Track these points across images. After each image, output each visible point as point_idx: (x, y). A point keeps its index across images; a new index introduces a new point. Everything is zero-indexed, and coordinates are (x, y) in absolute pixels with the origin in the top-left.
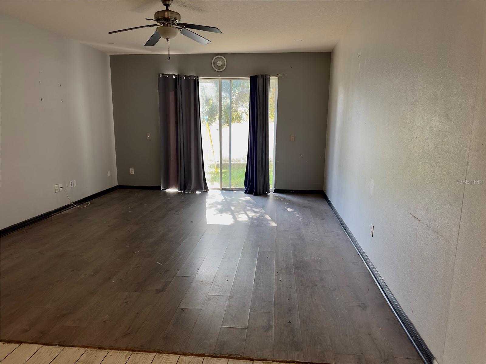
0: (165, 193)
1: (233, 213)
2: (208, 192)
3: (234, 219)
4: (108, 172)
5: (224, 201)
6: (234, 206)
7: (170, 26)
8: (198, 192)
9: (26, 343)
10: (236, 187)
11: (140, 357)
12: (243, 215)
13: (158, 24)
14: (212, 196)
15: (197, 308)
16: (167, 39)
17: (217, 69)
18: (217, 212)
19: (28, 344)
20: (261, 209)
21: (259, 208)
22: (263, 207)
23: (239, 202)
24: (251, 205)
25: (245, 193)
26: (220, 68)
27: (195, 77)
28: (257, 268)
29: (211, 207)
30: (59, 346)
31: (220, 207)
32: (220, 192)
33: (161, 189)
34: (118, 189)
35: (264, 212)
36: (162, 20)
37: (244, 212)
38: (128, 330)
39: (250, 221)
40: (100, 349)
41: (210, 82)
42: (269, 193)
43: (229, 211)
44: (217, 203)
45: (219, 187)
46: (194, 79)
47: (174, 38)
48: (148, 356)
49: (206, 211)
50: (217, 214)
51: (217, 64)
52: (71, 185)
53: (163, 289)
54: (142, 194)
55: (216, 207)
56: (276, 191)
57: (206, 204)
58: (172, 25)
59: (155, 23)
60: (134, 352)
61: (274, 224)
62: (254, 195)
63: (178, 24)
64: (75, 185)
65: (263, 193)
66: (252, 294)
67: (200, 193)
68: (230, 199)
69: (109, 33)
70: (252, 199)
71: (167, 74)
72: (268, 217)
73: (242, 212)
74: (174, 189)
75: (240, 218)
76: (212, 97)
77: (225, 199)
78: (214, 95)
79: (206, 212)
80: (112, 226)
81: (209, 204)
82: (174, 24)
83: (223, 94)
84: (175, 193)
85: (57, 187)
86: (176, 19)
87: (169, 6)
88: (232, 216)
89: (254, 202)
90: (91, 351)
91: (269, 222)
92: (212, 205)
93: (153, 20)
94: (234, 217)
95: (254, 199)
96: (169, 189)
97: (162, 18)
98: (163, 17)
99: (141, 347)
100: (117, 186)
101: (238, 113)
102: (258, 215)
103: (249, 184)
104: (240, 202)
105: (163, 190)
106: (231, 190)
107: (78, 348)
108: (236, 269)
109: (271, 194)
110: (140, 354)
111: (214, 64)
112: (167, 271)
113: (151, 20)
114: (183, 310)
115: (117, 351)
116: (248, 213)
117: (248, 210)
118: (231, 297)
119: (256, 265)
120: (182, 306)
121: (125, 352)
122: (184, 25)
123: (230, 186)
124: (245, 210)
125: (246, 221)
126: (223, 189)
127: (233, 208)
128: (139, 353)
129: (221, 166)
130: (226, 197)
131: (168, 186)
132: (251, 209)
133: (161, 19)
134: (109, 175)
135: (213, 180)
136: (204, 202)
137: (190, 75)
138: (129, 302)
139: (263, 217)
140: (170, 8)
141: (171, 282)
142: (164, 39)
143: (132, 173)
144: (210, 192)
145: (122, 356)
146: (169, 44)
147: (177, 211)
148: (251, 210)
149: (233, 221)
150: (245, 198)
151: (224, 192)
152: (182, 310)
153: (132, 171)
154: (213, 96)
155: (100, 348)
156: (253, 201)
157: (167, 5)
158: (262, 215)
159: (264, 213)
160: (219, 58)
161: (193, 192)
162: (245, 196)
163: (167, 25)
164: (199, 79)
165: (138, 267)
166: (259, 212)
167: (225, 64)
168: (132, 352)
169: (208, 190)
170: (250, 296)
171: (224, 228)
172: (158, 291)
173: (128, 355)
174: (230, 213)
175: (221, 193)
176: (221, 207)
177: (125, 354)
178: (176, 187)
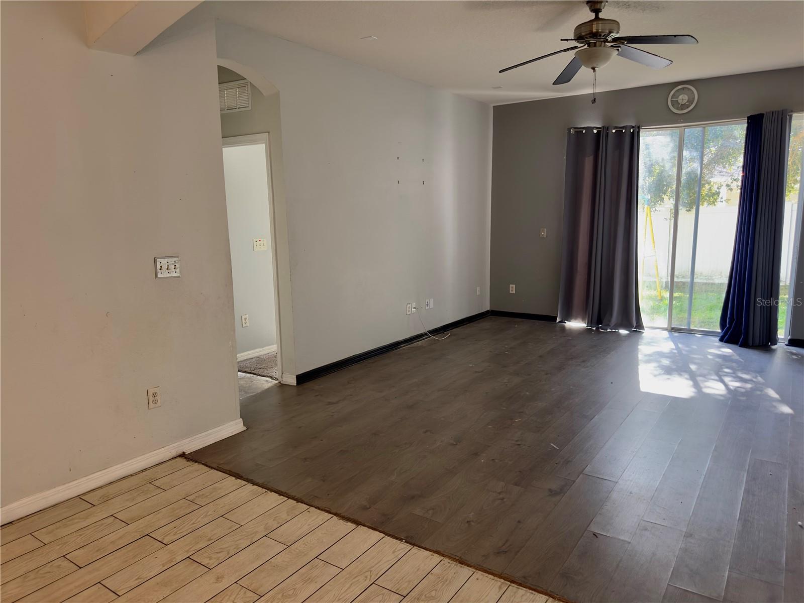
0: (564, 328)
1: (693, 377)
2: (643, 333)
3: (695, 388)
4: (478, 288)
5: (675, 351)
6: (695, 363)
7: (601, 46)
8: (623, 332)
9: (364, 525)
10: (701, 327)
11: (523, 595)
12: (716, 382)
13: (579, 45)
14: (650, 340)
15: (622, 538)
16: (594, 69)
17: (677, 109)
18: (660, 371)
19: (367, 528)
20: (757, 376)
21: (751, 373)
22: (761, 372)
23: (707, 357)
24: (734, 365)
25: (721, 340)
26: (683, 107)
27: (633, 127)
28: (747, 491)
29: (648, 362)
30: (405, 542)
31: (666, 362)
32: (666, 334)
33: (557, 321)
34: (490, 315)
35: (764, 381)
36: (587, 38)
37: (716, 378)
38: (504, 544)
39: (730, 396)
40: (462, 564)
41: (661, 135)
42: (776, 344)
43: (685, 371)
44: (662, 355)
45: (666, 326)
46: (632, 131)
47: (605, 65)
48: (534, 597)
49: (639, 367)
50: (660, 374)
51: (679, 101)
52: (427, 305)
53: (561, 491)
54: (525, 325)
55: (659, 362)
56: (792, 343)
57: (638, 353)
58: (603, 43)
59: (575, 44)
60: (512, 584)
61: (786, 410)
62: (740, 346)
63: (615, 40)
64: (432, 306)
65: (761, 344)
66: (735, 539)
67: (628, 334)
68: (687, 349)
69: (500, 72)
70: (735, 355)
71: (583, 128)
72: (772, 393)
73: (713, 377)
74: (580, 322)
75: (709, 387)
76: (663, 159)
77: (677, 348)
78: (667, 157)
79: (638, 369)
80: (479, 372)
81: (646, 355)
82: (607, 41)
83: (686, 153)
84: (582, 329)
85: (409, 307)
86: (610, 32)
87: (601, 12)
88: (691, 383)
89: (741, 360)
90: (449, 563)
91: (774, 404)
92: (651, 358)
93: (572, 40)
94: (696, 385)
95: (739, 355)
96: (570, 321)
97: (586, 35)
98: (588, 32)
99: (523, 579)
100: (489, 311)
101: (710, 188)
102: (749, 386)
103: (730, 324)
104: (710, 357)
105: (559, 322)
106: (690, 332)
107: (432, 553)
108: (701, 484)
109: (780, 347)
110: (522, 591)
111: (671, 101)
112: (567, 462)
113: (570, 40)
114: (596, 534)
115: (487, 575)
116: (727, 379)
117: (727, 374)
118: (689, 535)
119: (744, 486)
120: (594, 528)
121: (499, 579)
122: (625, 40)
123: (689, 324)
124: (720, 373)
125: (721, 395)
126: (673, 330)
127: (693, 367)
128: (521, 587)
129: (672, 286)
130: (680, 345)
131: (568, 316)
132: (734, 373)
133: (584, 36)
134: (478, 293)
135: (655, 310)
136: (635, 350)
137: (625, 125)
138: (505, 500)
139: (761, 391)
140: (601, 15)
141: (574, 481)
142: (588, 69)
143: (512, 292)
144: (647, 333)
145: (493, 585)
146: (595, 76)
147: (584, 361)
148: (734, 375)
149: (694, 392)
150: (720, 351)
151: (676, 334)
152: (594, 534)
153: (512, 289)
154: (665, 158)
155: (462, 562)
156: (736, 357)
157: (597, 11)
158: (758, 387)
159: (762, 384)
160: (683, 89)
161: (613, 330)
162: (719, 347)
163: (595, 45)
164: (641, 130)
165: (519, 445)
166: (752, 380)
167: (694, 98)
168: (509, 583)
169: (644, 329)
170: (729, 542)
171: (674, 403)
172: (552, 493)
173: (502, 586)
174: (687, 376)
175: (668, 336)
176: (668, 362)
177: (499, 584)
178: (583, 319)
